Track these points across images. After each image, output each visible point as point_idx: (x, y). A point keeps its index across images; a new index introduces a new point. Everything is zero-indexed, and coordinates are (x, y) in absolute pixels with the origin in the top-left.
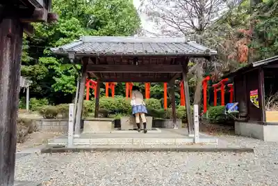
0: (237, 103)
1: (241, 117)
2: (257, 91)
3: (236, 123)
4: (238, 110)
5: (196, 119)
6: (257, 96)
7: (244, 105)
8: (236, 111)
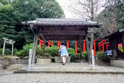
0: (112, 51)
1: (114, 57)
2: (122, 44)
3: (111, 60)
4: (112, 54)
5: (93, 57)
6: (122, 46)
7: (115, 51)
8: (111, 54)
